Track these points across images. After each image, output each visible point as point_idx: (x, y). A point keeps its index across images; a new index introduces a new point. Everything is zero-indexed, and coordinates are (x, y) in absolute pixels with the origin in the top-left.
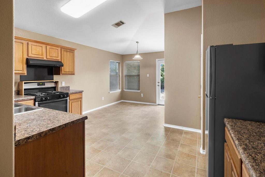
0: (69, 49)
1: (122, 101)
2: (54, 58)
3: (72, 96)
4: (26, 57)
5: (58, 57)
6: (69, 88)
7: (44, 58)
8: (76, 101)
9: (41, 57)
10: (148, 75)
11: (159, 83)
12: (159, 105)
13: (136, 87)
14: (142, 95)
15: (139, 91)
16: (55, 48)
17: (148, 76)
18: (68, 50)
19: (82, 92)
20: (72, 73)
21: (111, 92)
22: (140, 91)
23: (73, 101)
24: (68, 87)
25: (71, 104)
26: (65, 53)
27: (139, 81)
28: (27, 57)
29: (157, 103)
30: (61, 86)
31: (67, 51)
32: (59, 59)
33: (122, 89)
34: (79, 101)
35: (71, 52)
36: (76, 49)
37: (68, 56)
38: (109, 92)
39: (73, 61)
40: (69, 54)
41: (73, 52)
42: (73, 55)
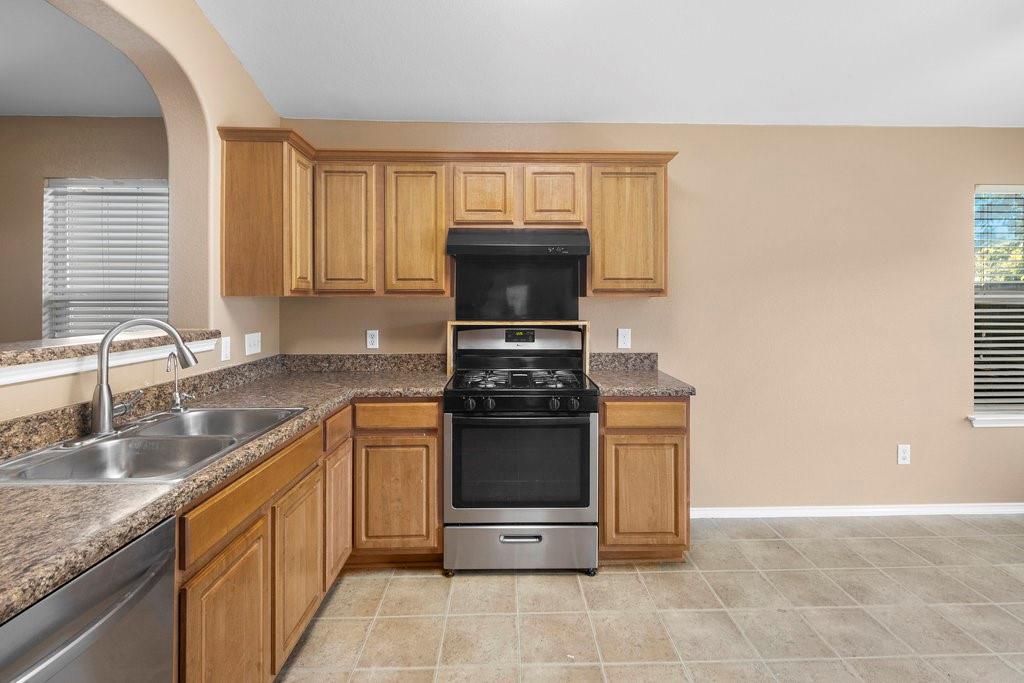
0: (630, 163)
2: (556, 217)
3: (621, 408)
4: (445, 224)
5: (574, 212)
6: (655, 362)
7: (512, 223)
8: (643, 439)
9: (499, 217)
16: (558, 168)
18: (628, 169)
19: (687, 399)
20: (650, 286)
21: (985, 422)
23: (624, 438)
24: (650, 355)
25: (617, 451)
26: (611, 183)
28: (453, 226)
30: (616, 351)
31: (619, 175)
32: (580, 216)
34: (665, 447)
35: (645, 174)
36: (674, 155)
37: (627, 199)
38: (969, 421)
39: (654, 222)
40: (633, 184)
41: (655, 174)
42: (655, 190)
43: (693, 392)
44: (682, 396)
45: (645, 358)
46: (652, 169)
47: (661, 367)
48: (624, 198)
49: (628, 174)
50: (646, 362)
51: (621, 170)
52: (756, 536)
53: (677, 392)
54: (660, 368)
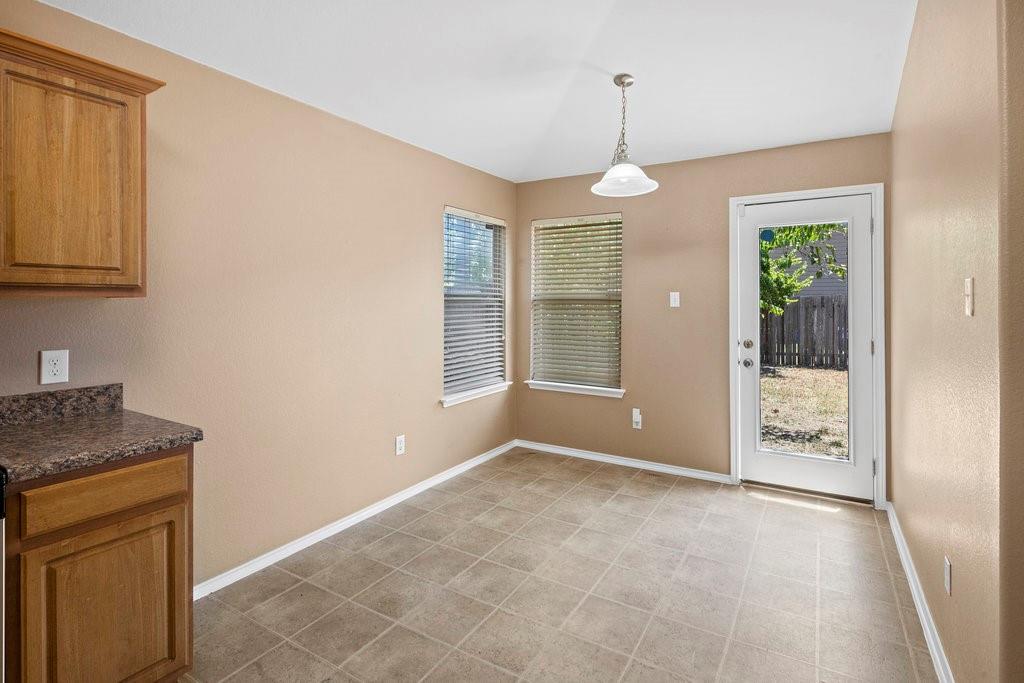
0: (73, 71)
1: (517, 443)
6: (119, 397)
8: (109, 533)
10: (675, 299)
11: (748, 345)
12: (749, 484)
13: (603, 370)
14: (637, 416)
15: (619, 393)
17: (673, 304)
18: (68, 82)
19: (189, 449)
20: (115, 279)
21: (451, 400)
22: (622, 391)
23: (66, 545)
24: (107, 388)
25: (51, 573)
26: (28, 93)
27: (618, 335)
29: (739, 472)
30: (36, 390)
31: (49, 86)
33: (517, 376)
34: (152, 532)
35: (104, 99)
36: (160, 85)
37: (67, 131)
38: (441, 403)
39: (121, 179)
40: (80, 111)
41: (123, 104)
42: (124, 131)
43: (198, 436)
44: (180, 446)
45: (99, 393)
46: (119, 96)
47: (129, 403)
48: (61, 128)
49: (69, 89)
50: (101, 400)
51: (53, 77)
52: (274, 592)
53: (172, 442)
54: (126, 406)
